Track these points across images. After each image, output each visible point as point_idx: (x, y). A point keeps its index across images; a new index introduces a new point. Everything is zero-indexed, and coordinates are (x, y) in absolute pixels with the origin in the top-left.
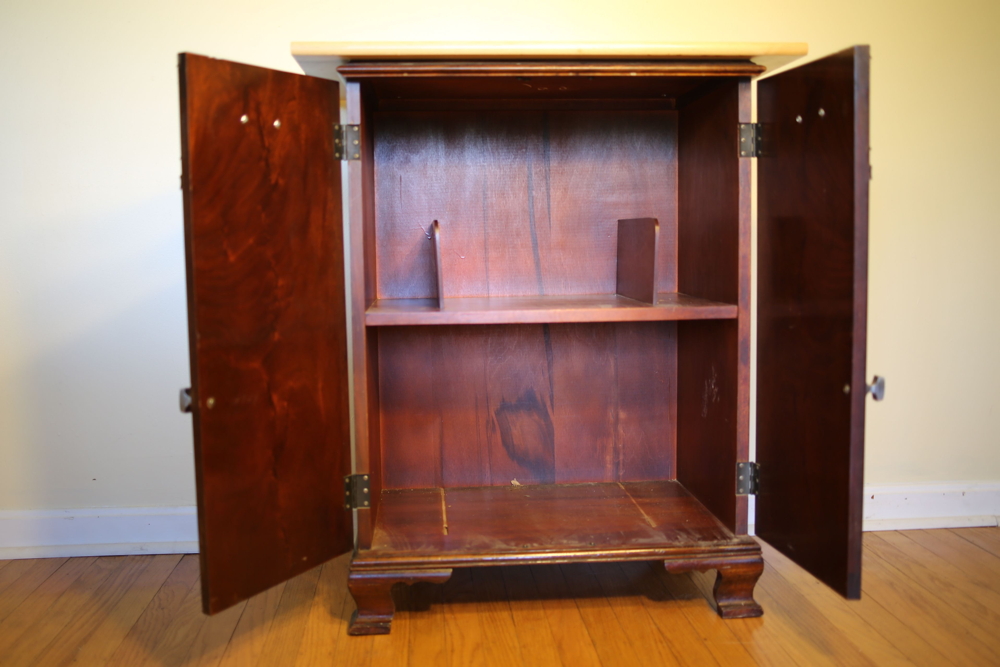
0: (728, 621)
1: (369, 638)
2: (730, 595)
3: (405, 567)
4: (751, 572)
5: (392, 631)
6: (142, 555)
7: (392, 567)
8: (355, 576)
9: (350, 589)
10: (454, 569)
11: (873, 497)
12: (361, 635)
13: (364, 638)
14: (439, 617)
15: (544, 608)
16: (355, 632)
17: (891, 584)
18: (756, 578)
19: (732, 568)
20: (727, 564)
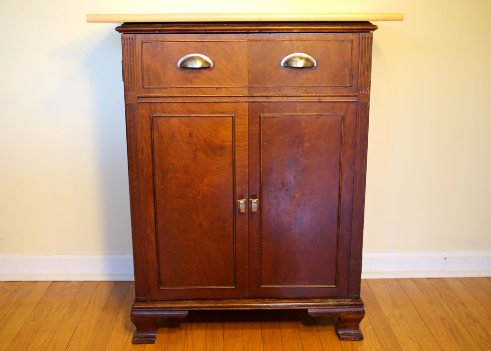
0: (342, 342)
1: (143, 345)
2: (345, 328)
3: (162, 309)
4: (357, 317)
5: (156, 342)
6: (30, 281)
7: (154, 309)
8: (135, 313)
9: (132, 320)
10: (189, 311)
11: (445, 258)
12: (139, 344)
13: (140, 345)
14: (183, 332)
15: (242, 329)
16: (136, 342)
17: (443, 319)
18: (360, 320)
19: (346, 315)
20: (343, 312)
